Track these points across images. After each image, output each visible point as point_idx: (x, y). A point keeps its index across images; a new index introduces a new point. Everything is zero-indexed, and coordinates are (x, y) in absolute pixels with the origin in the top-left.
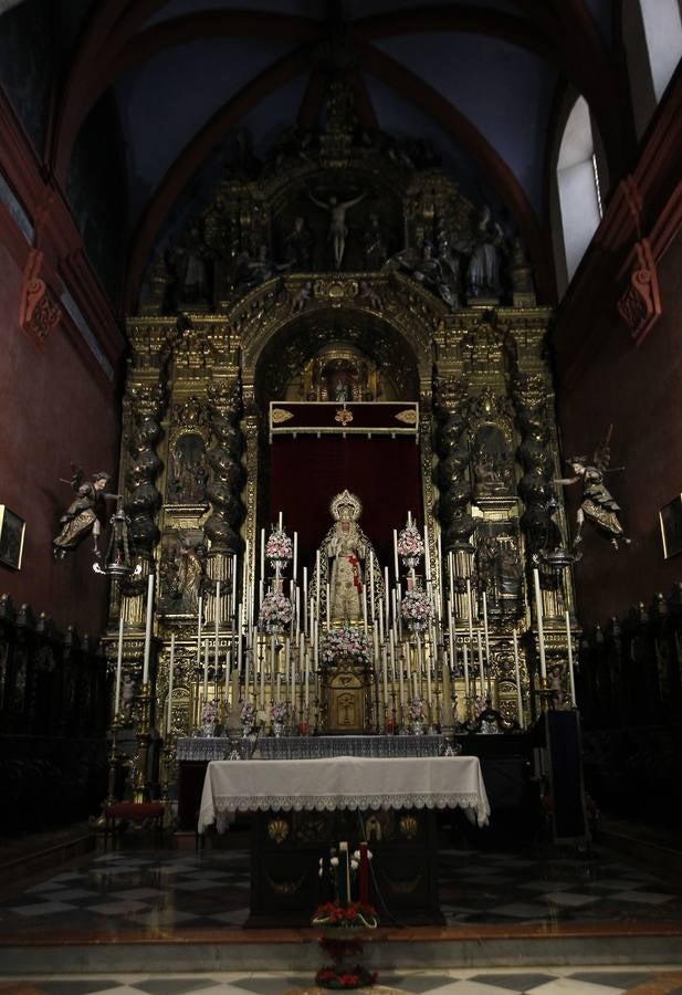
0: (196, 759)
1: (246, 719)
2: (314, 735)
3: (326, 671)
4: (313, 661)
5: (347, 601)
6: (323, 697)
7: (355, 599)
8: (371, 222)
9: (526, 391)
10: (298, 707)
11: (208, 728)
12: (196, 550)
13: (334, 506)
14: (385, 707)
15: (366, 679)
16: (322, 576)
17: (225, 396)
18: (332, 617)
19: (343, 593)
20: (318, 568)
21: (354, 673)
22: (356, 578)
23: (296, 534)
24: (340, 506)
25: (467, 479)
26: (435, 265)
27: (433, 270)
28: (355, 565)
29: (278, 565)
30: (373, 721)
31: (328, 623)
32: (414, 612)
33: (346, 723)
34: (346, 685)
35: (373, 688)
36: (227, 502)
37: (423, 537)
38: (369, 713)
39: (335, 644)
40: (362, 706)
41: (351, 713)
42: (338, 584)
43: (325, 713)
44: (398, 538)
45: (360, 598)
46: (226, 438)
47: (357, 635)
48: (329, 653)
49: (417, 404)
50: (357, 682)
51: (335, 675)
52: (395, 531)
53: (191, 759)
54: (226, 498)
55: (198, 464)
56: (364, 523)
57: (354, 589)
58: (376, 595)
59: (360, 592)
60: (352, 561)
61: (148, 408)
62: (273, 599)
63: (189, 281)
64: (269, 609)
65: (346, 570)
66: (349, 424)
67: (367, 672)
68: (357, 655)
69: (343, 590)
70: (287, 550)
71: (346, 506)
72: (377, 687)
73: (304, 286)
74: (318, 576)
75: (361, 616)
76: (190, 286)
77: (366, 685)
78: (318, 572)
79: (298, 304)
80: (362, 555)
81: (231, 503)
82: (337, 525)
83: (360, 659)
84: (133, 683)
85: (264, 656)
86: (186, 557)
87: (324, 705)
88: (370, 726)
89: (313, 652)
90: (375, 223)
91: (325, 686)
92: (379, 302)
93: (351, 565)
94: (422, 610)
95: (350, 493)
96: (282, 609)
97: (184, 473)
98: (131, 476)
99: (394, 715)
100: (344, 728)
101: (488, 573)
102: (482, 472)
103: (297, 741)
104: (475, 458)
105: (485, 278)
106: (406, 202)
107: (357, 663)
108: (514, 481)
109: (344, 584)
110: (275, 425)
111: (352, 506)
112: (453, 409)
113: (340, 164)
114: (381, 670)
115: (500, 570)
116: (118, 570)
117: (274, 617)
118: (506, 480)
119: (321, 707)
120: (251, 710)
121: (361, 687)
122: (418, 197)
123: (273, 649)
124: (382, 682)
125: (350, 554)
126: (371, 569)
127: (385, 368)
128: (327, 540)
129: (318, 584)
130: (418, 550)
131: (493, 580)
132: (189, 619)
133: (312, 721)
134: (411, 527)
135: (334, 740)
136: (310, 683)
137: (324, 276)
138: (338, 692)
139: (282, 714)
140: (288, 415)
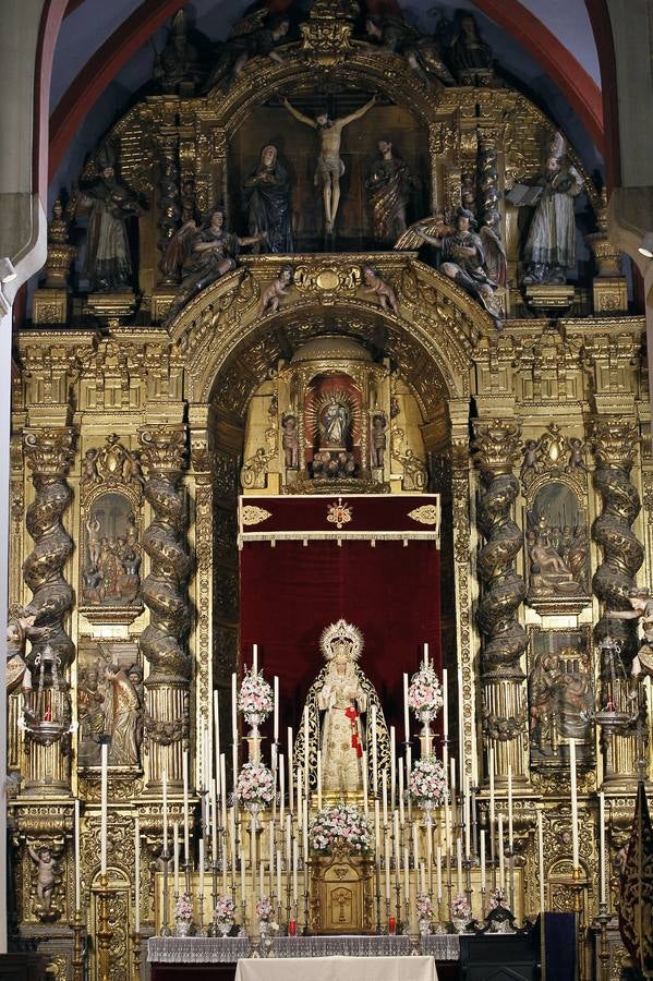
0: (172, 960)
1: (227, 916)
2: (304, 934)
3: (318, 861)
4: (301, 846)
5: (343, 768)
6: (314, 891)
7: (353, 765)
8: (381, 155)
9: (607, 440)
10: (285, 902)
11: (183, 927)
12: (128, 673)
13: (326, 641)
14: (388, 903)
15: (365, 871)
16: (311, 735)
17: (167, 447)
18: (324, 788)
19: (337, 757)
20: (307, 724)
21: (351, 864)
22: (354, 738)
23: (276, 679)
24: (333, 641)
25: (520, 572)
26: (474, 251)
27: (471, 257)
28: (353, 720)
29: (254, 720)
30: (374, 919)
31: (320, 796)
32: (424, 788)
33: (342, 920)
34: (341, 878)
35: (373, 881)
36: (174, 609)
37: (441, 682)
38: (368, 910)
39: (328, 828)
40: (359, 902)
41: (347, 910)
42: (332, 745)
43: (316, 909)
44: (410, 684)
45: (360, 763)
46: (168, 513)
47: (354, 816)
48: (321, 838)
49: (438, 496)
50: (353, 875)
51: (329, 866)
52: (406, 676)
53: (165, 961)
54: (171, 603)
55: (125, 542)
56: (366, 664)
57: (353, 752)
58: (380, 759)
59: (360, 755)
60: (349, 714)
61: (52, 465)
62: (253, 772)
63: (103, 253)
64: (247, 785)
65: (340, 728)
66: (346, 527)
67: (366, 862)
68: (354, 842)
69: (337, 751)
70: (265, 701)
71: (342, 642)
72: (378, 878)
73: (280, 277)
74: (307, 735)
75: (361, 787)
76: (103, 262)
77: (365, 878)
78: (306, 730)
79: (270, 304)
80: (363, 707)
81: (180, 611)
82: (331, 666)
83: (359, 846)
84: (53, 862)
85: (240, 839)
86: (114, 683)
87: (316, 903)
88: (369, 925)
89: (301, 836)
90: (388, 156)
91: (317, 879)
92: (392, 300)
93: (348, 720)
94: (434, 786)
95: (348, 623)
96: (263, 785)
97: (104, 556)
98: (33, 569)
99: (398, 913)
100: (339, 926)
101: (544, 708)
102: (542, 557)
103: (284, 942)
104: (532, 536)
105: (554, 251)
106: (435, 128)
107: (354, 852)
108: (588, 571)
109: (339, 746)
110: (247, 529)
111: (350, 641)
112: (498, 468)
113: (332, 62)
114: (383, 858)
115: (562, 703)
116: (51, 729)
117: (254, 794)
118: (575, 571)
119: (312, 903)
120: (232, 907)
121: (360, 880)
122: (453, 120)
123: (254, 834)
124: (384, 873)
125: (349, 705)
126: (374, 726)
127: (402, 370)
128: (317, 685)
129: (306, 745)
130: (435, 702)
131: (551, 718)
132: (121, 773)
133: (302, 919)
134: (427, 671)
135: (327, 940)
136: (298, 874)
137: (309, 259)
138: (332, 886)
139: (267, 912)
140: (265, 515)
